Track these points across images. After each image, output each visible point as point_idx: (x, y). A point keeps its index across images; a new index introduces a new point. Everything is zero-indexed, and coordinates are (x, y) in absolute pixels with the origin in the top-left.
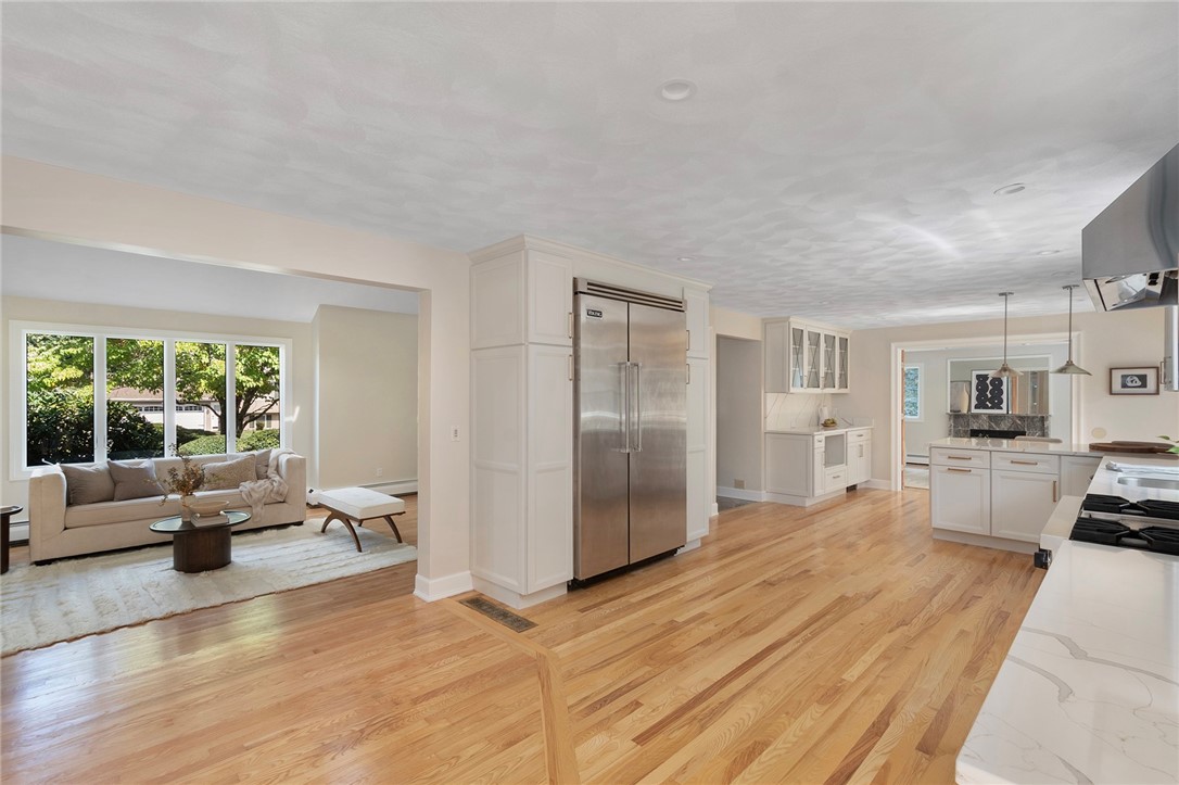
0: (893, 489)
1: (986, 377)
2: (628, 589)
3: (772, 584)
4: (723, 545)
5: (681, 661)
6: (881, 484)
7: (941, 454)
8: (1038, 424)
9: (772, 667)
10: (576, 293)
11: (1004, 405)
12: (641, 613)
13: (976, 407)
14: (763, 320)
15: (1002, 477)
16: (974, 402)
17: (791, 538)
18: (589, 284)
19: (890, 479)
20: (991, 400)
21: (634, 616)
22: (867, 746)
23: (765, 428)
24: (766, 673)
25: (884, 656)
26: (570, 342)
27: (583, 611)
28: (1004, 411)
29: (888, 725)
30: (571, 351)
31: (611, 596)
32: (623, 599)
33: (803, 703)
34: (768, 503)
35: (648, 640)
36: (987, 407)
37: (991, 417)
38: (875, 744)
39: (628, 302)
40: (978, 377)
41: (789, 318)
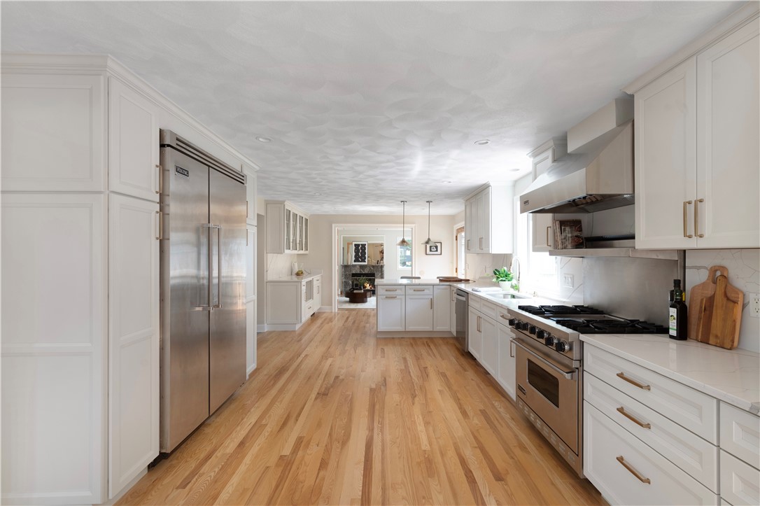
0: (333, 311)
1: (359, 245)
2: (214, 441)
3: (325, 394)
4: (265, 372)
5: (320, 493)
6: (326, 309)
7: (383, 289)
8: (380, 269)
9: (383, 463)
10: (162, 146)
11: (366, 260)
12: (248, 460)
13: (355, 261)
14: (265, 201)
15: (411, 299)
16: (354, 259)
17: (306, 356)
18: (178, 139)
19: (331, 305)
20: (361, 258)
21: (243, 468)
22: (478, 495)
23: (267, 279)
24: (383, 471)
25: (427, 423)
26: (157, 198)
27: (184, 485)
28: (366, 263)
29: (471, 471)
30: (157, 207)
31: (202, 456)
32: (219, 454)
33: (423, 482)
34: (270, 333)
35: (277, 487)
36: (359, 261)
37: (361, 266)
38: (480, 491)
39: (209, 166)
40: (355, 245)
41: (284, 201)
